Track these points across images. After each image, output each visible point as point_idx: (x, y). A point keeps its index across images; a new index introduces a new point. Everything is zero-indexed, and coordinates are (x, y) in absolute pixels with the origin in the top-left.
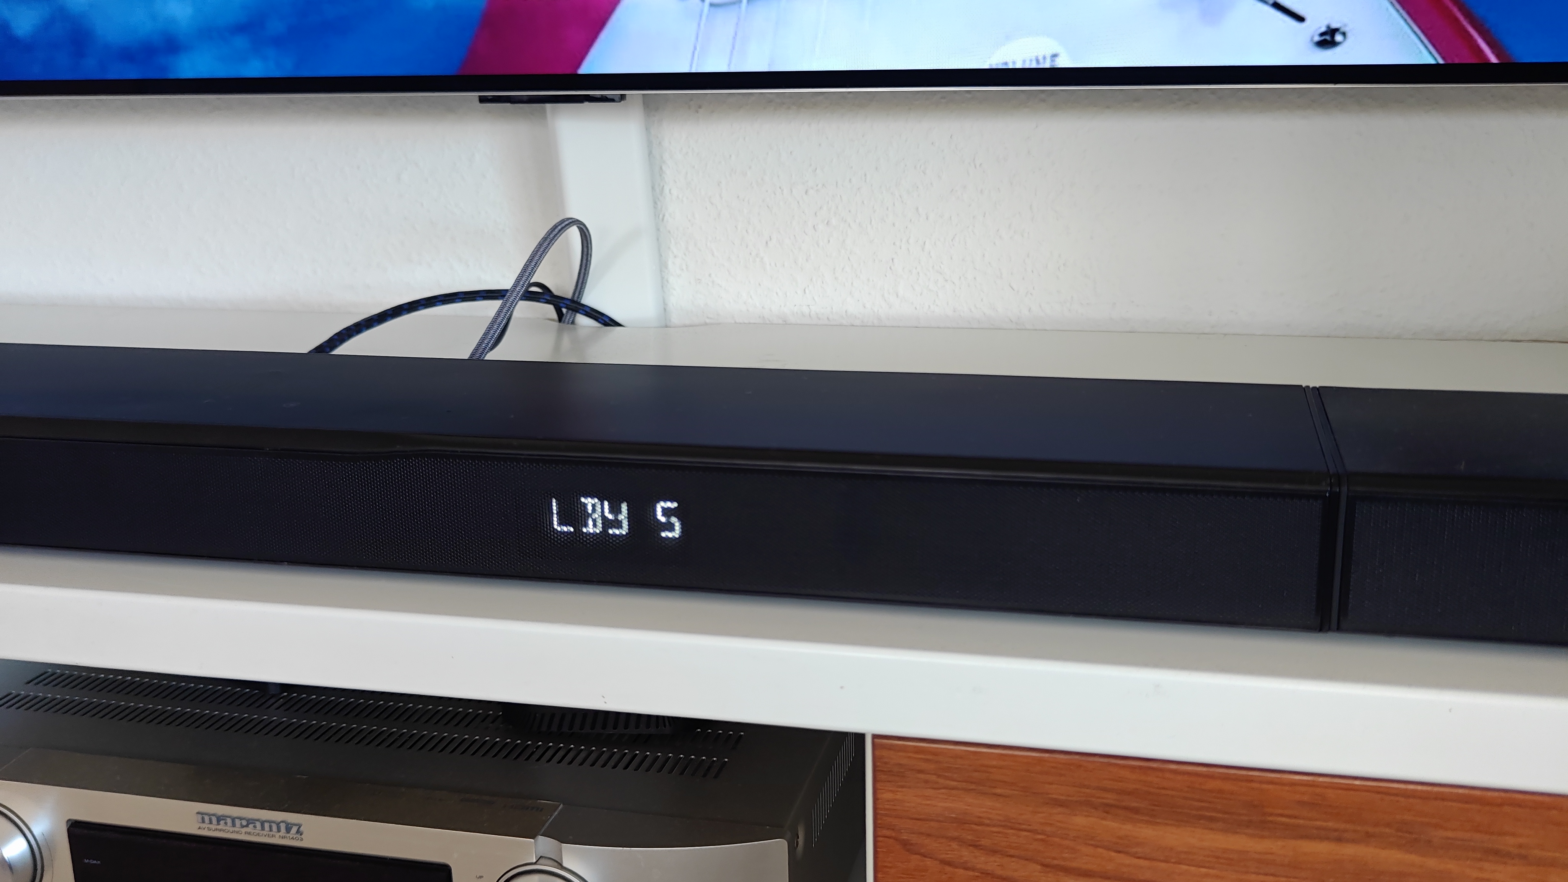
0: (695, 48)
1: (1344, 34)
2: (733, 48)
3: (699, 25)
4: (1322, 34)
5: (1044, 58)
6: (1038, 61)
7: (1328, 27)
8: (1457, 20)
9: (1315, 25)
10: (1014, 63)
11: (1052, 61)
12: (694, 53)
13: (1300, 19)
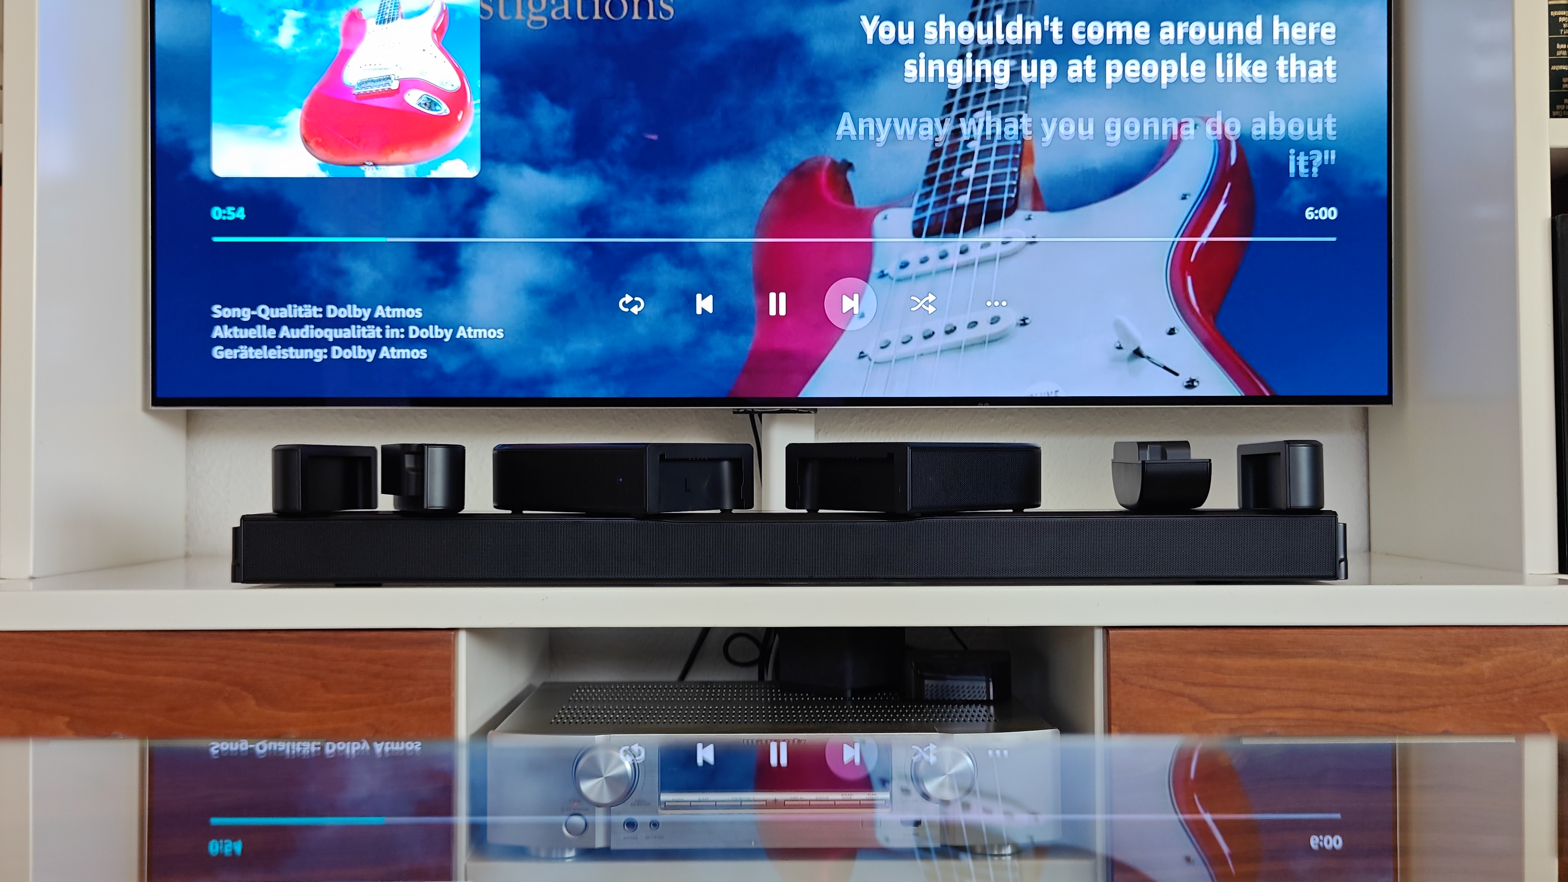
0: (865, 385)
1: (1198, 382)
2: (886, 385)
3: (868, 373)
4: (1188, 382)
5: (1052, 393)
6: (1048, 394)
7: (1190, 379)
8: (1249, 376)
9: (1184, 378)
10: (1036, 395)
11: (1056, 394)
12: (864, 388)
13: (1177, 374)
